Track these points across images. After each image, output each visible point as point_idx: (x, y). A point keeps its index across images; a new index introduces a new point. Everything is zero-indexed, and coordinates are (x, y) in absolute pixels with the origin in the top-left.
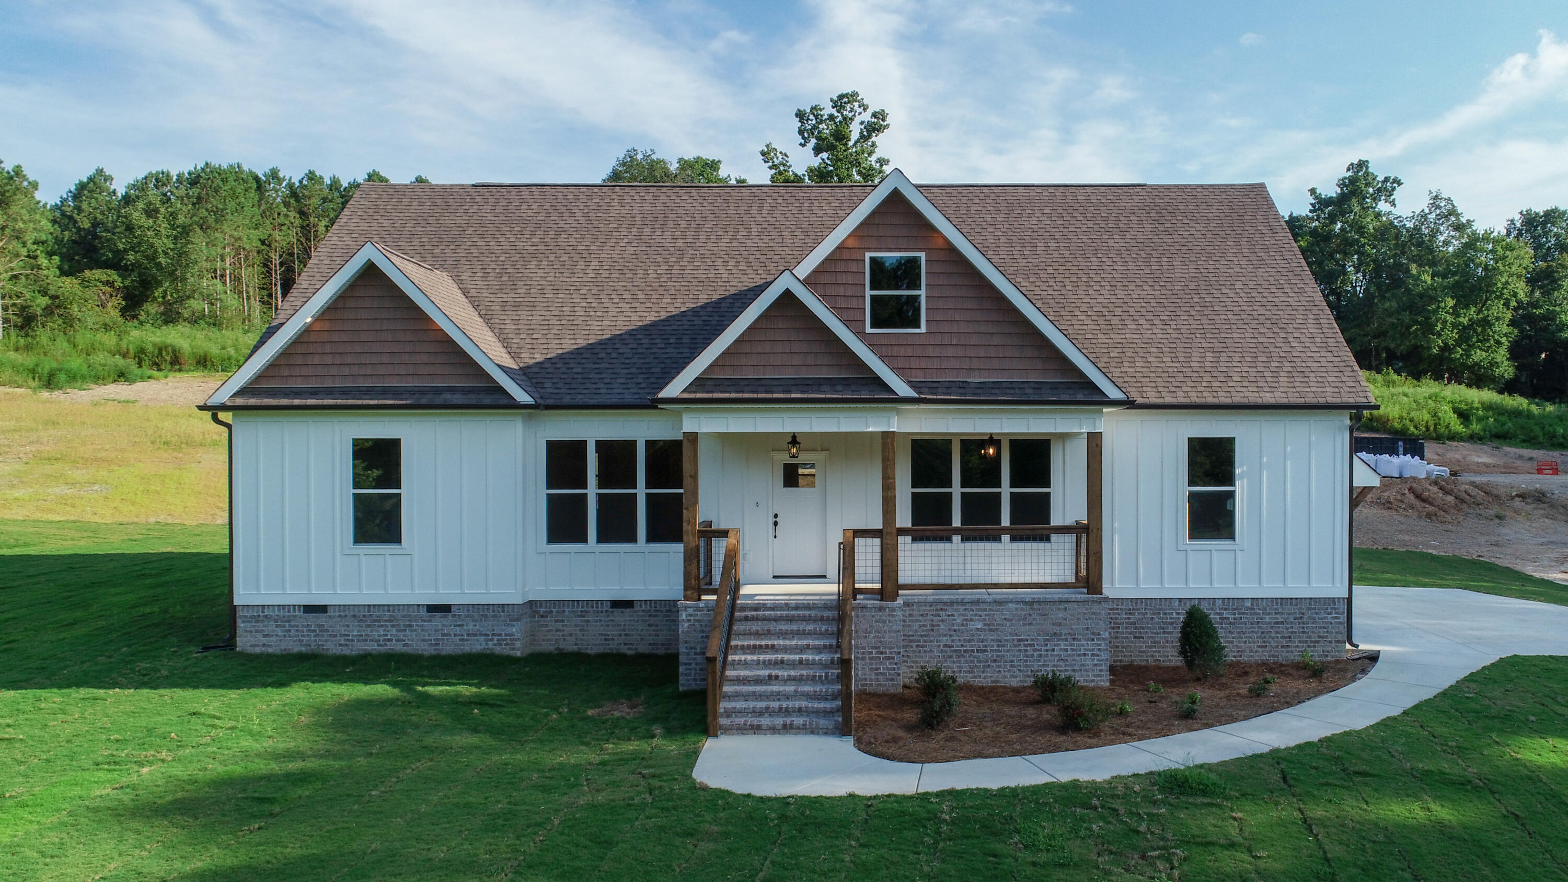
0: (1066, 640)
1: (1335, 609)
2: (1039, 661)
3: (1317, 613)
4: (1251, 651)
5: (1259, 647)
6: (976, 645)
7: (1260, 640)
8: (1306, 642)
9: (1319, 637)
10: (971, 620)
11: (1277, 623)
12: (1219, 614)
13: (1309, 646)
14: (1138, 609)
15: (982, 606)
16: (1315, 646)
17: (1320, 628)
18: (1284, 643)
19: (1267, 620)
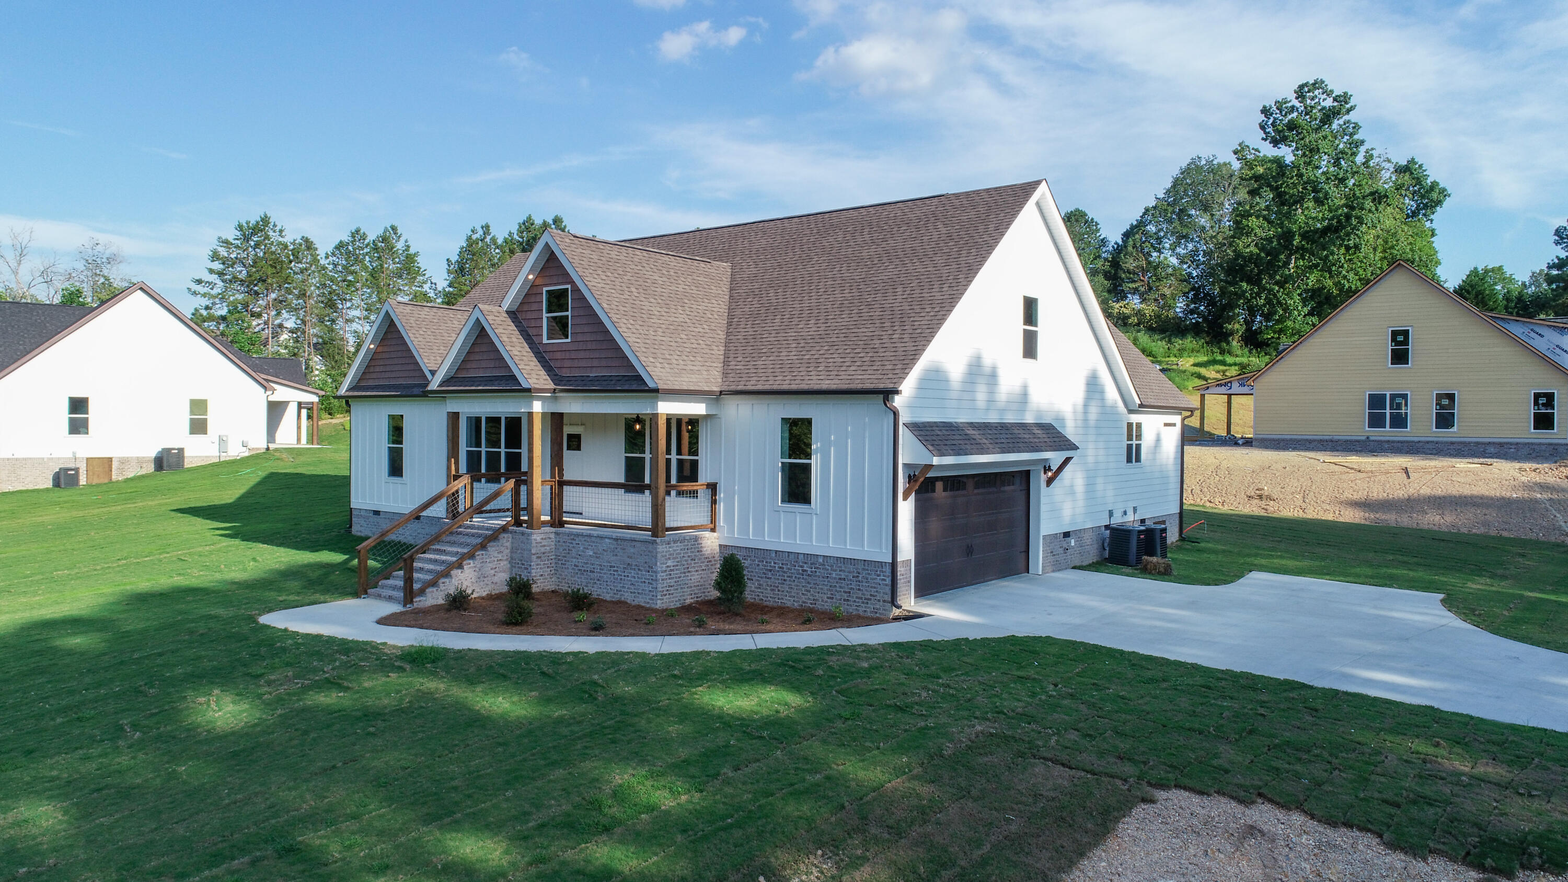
0: (635, 569)
1: (883, 572)
2: (620, 583)
5: (828, 598)
6: (589, 568)
7: (829, 593)
8: (861, 598)
9: (871, 595)
10: (587, 549)
11: (840, 579)
13: (863, 603)
14: (750, 557)
15: (593, 539)
16: (867, 603)
19: (834, 576)
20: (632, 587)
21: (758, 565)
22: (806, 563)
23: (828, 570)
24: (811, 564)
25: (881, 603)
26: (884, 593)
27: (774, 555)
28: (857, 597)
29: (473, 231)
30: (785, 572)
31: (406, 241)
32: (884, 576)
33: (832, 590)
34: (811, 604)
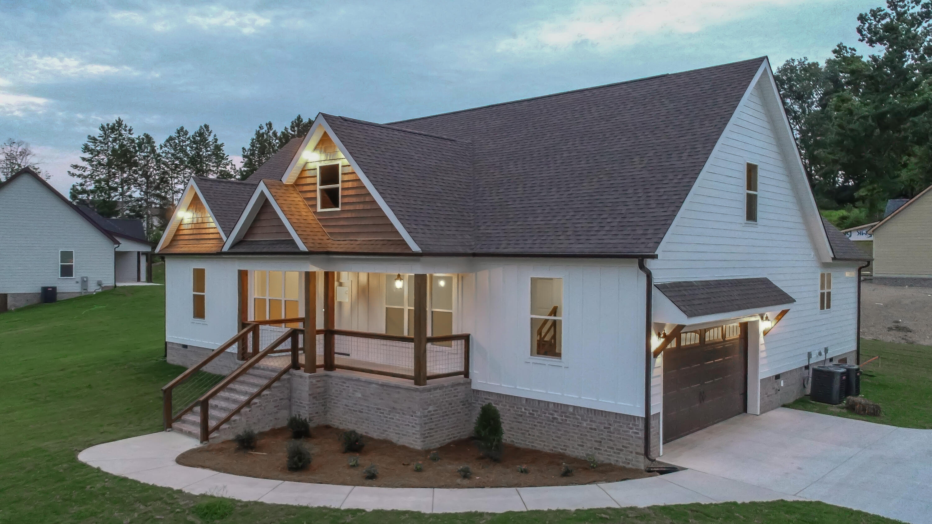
1: (635, 425)
4: (573, 448)
5: (579, 445)
6: (358, 407)
7: (580, 441)
8: (612, 448)
9: (623, 446)
10: (357, 392)
12: (552, 414)
13: (615, 453)
14: (501, 402)
16: (619, 453)
17: (623, 439)
18: (596, 445)
19: (585, 425)
21: (509, 410)
22: (556, 411)
23: (577, 419)
24: (562, 412)
25: (634, 454)
26: (637, 445)
27: (524, 402)
28: (608, 447)
29: (260, 127)
30: (535, 418)
31: (215, 136)
32: (636, 429)
33: (583, 439)
34: (562, 449)
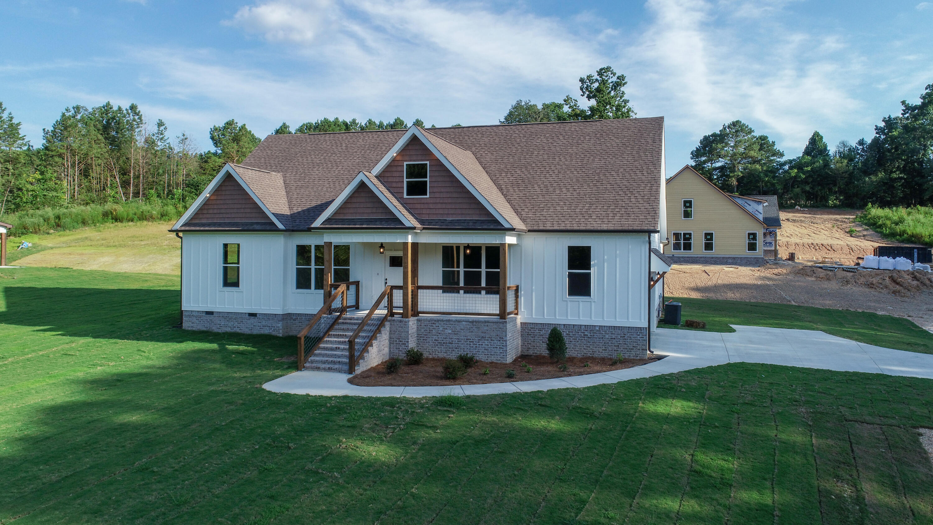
0: (488, 340)
1: (641, 333)
2: (476, 349)
3: (632, 335)
4: (599, 352)
5: (603, 350)
6: (448, 340)
7: (603, 347)
8: (627, 349)
9: (633, 347)
10: (446, 329)
11: (612, 339)
12: (583, 333)
13: (628, 351)
14: (544, 329)
15: (451, 323)
16: (631, 351)
17: (634, 342)
18: (615, 348)
19: (607, 337)
20: (486, 351)
22: (586, 331)
23: (602, 333)
25: (641, 351)
26: (642, 345)
27: (563, 327)
28: (623, 349)
30: (571, 337)
32: (642, 335)
33: (606, 345)
34: (591, 354)
